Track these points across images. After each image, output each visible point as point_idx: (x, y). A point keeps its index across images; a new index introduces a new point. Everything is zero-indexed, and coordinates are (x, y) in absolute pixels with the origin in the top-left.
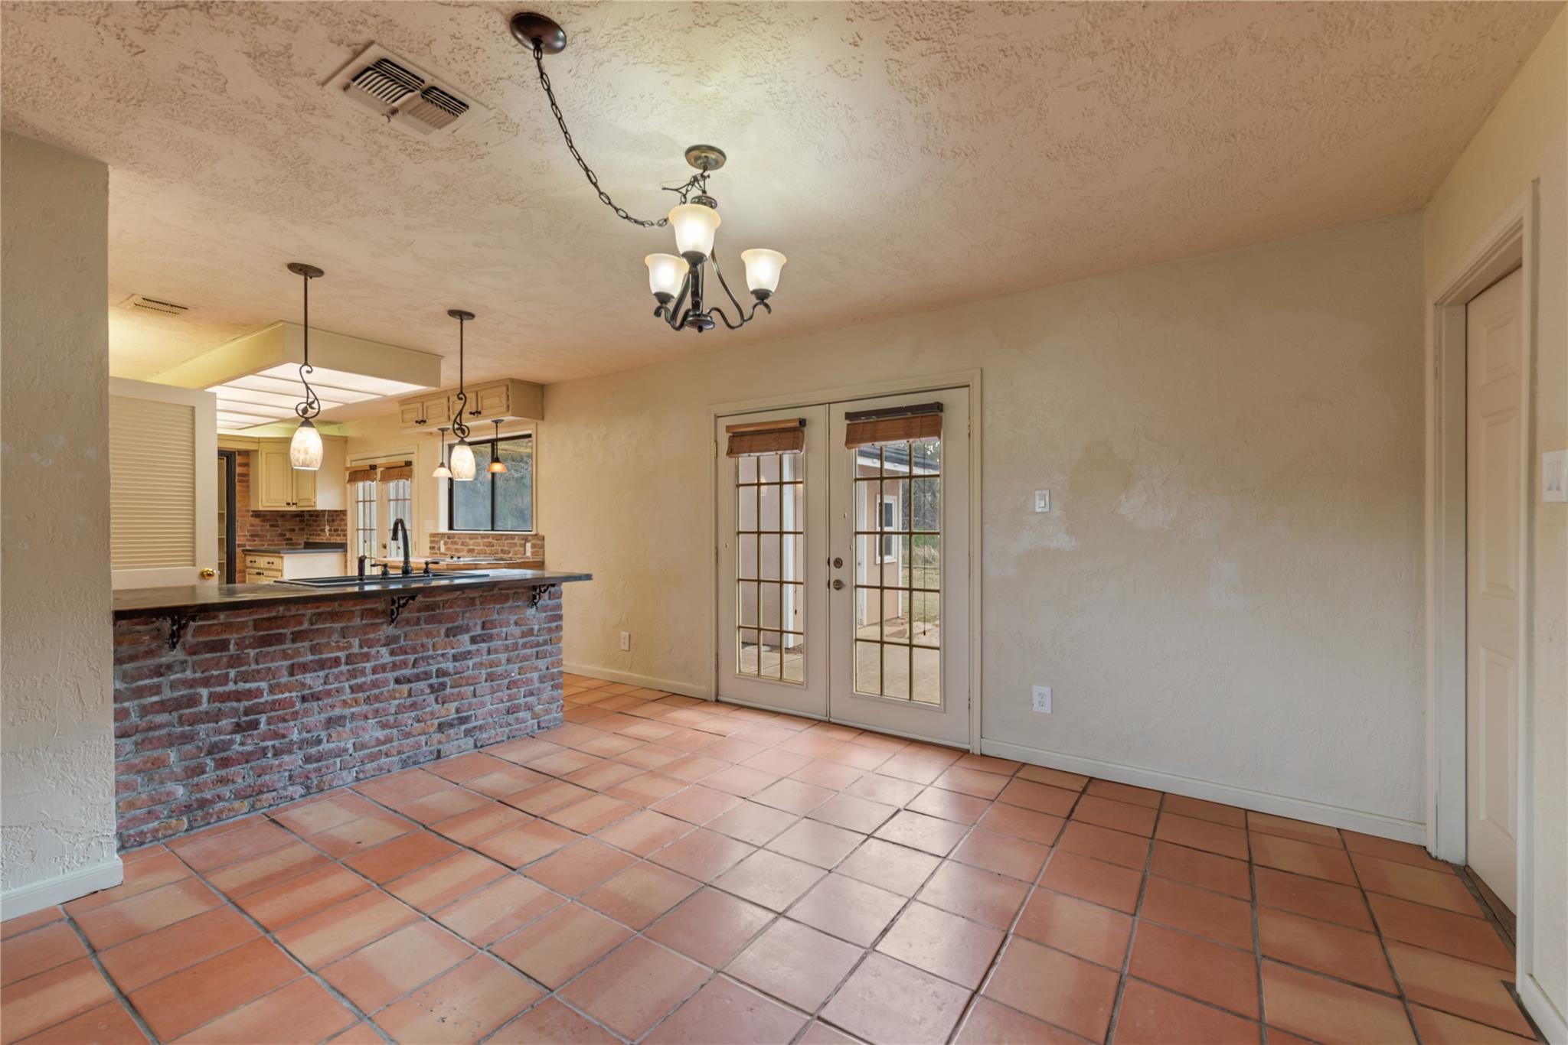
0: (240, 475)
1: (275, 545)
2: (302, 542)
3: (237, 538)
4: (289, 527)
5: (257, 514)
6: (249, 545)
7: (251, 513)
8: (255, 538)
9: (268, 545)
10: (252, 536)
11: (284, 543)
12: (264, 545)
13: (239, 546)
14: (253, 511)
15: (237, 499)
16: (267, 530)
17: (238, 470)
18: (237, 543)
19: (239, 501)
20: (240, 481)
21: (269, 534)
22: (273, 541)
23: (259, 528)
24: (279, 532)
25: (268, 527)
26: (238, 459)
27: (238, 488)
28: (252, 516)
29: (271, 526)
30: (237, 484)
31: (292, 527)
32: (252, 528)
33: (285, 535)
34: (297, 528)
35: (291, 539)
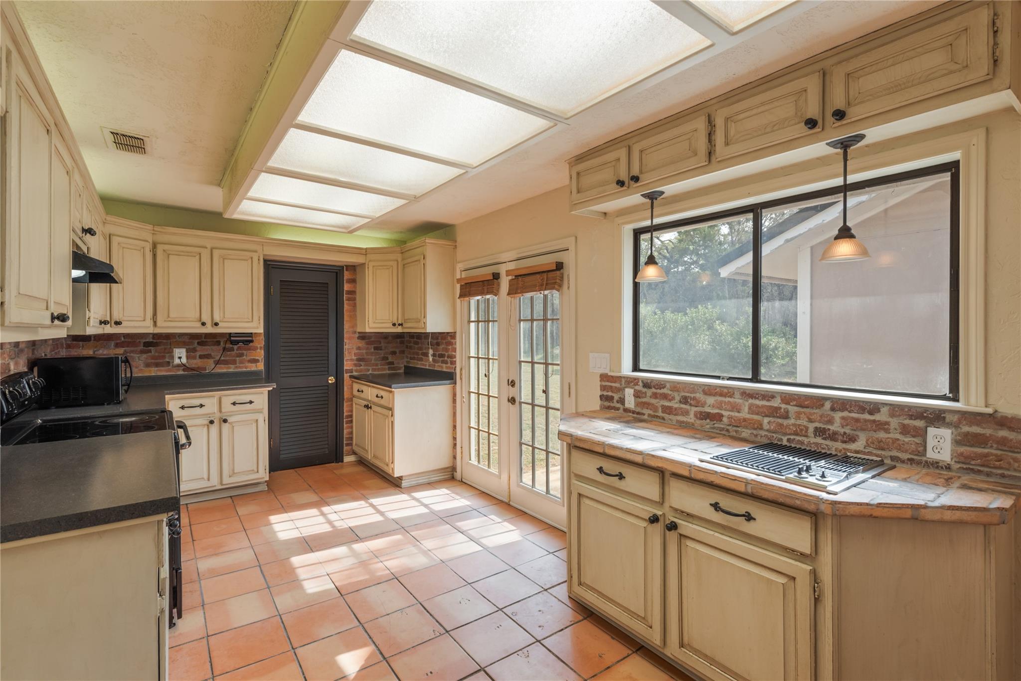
0: (349, 292)
1: (378, 370)
2: (403, 365)
3: (345, 363)
4: (391, 350)
5: (363, 336)
6: (356, 371)
7: (357, 335)
8: (361, 363)
9: (374, 370)
10: (359, 360)
11: (387, 367)
12: (369, 370)
13: (348, 371)
14: (359, 333)
15: (345, 319)
16: (372, 354)
17: (347, 287)
18: (345, 368)
19: (347, 321)
20: (348, 299)
21: (373, 357)
22: (377, 365)
23: (364, 351)
24: (382, 356)
25: (373, 350)
26: (347, 275)
27: (346, 307)
28: (359, 338)
29: (376, 348)
30: (345, 302)
31: (394, 350)
32: (358, 351)
33: (387, 358)
34: (397, 351)
35: (392, 363)
